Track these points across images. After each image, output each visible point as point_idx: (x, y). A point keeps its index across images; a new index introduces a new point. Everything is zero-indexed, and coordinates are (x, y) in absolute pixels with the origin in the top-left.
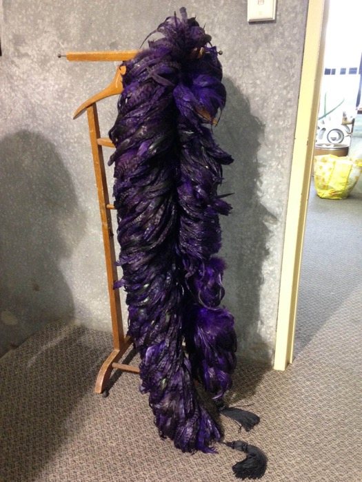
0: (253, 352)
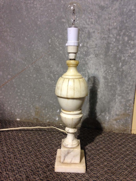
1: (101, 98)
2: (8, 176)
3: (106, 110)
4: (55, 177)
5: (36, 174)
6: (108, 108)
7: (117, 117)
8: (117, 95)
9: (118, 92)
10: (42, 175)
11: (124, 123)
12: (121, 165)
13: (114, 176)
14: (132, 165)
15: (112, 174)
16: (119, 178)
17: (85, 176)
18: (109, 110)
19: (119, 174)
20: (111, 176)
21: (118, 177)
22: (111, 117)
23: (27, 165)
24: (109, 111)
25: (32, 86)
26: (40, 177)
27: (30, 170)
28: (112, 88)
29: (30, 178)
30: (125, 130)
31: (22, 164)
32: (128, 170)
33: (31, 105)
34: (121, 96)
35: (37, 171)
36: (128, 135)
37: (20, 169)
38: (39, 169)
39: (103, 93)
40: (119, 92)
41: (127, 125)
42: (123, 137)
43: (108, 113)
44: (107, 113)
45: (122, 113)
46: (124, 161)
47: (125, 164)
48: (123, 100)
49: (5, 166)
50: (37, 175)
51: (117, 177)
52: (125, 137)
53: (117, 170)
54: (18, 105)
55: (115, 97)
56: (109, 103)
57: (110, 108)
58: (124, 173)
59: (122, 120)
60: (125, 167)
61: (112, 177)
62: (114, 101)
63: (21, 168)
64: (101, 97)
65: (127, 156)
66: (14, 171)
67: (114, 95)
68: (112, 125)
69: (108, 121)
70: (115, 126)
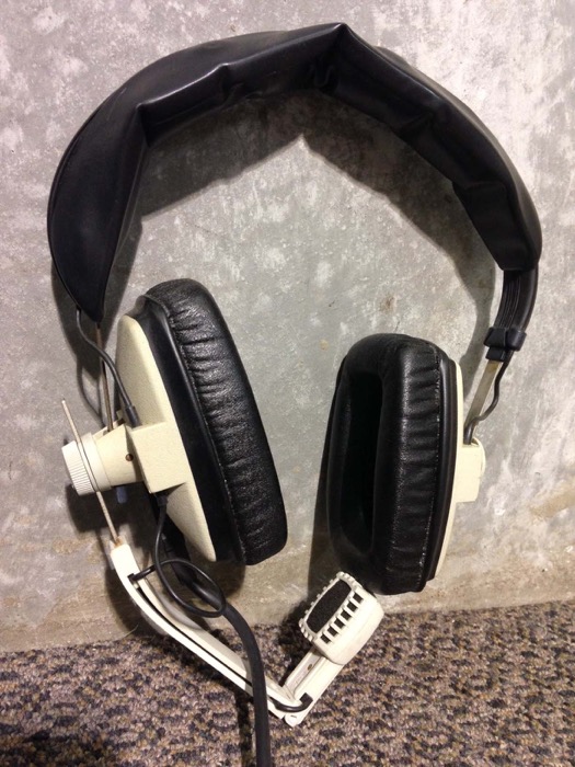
3: (503, 441)
6: (519, 426)
7: (560, 488)
18: (521, 442)
22: (527, 493)
24: (523, 444)
43: (512, 465)
44: (505, 465)
56: (534, 378)
68: (518, 552)
69: (504, 529)
70: (537, 557)
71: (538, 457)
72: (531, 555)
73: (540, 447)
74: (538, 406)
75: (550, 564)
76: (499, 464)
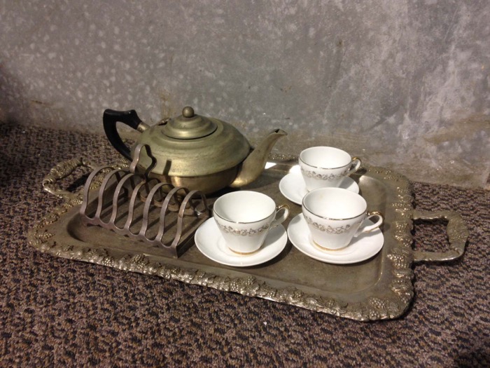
0: (432, 149)
1: (391, 60)
2: (29, 320)
3: (403, 105)
4: (184, 333)
5: (123, 317)
6: (412, 98)
7: (443, 130)
8: (453, 47)
9: (459, 32)
10: (140, 322)
11: (465, 152)
12: (428, 306)
13: (398, 347)
14: (471, 309)
15: (390, 341)
16: (414, 355)
17: (289, 336)
18: (414, 105)
19: (416, 340)
20: (385, 348)
21: (410, 354)
22: (421, 131)
23: (100, 285)
24: (416, 107)
25: (141, 14)
26: (134, 331)
27: (106, 302)
28: (436, 18)
29: (100, 331)
30: (466, 178)
31: (86, 280)
32: (453, 328)
33: (146, 83)
34: (468, 47)
35: (129, 307)
36: (475, 196)
37: (74, 298)
38: (136, 299)
39: (397, 39)
40: (464, 31)
41: (477, 158)
42: (456, 201)
43: (410, 116)
44: (406, 116)
45: (464, 116)
46: (443, 289)
47: (446, 304)
48: (475, 66)
49: (31, 284)
50: (125, 321)
51: (406, 352)
52: (461, 202)
53: (410, 324)
54: (107, 83)
55: (444, 55)
56: (418, 76)
57: (422, 98)
58: (439, 338)
59: (459, 139)
60: (443, 315)
61: (389, 349)
62: (439, 68)
63: (80, 293)
64: (391, 56)
65: (458, 273)
66: (55, 303)
67: (441, 46)
68: (419, 158)
69: (409, 146)
70: (431, 162)
71: (426, 114)
72: (427, 160)
73: (426, 109)
74: (422, 90)
75: (440, 167)
76: (403, 116)
